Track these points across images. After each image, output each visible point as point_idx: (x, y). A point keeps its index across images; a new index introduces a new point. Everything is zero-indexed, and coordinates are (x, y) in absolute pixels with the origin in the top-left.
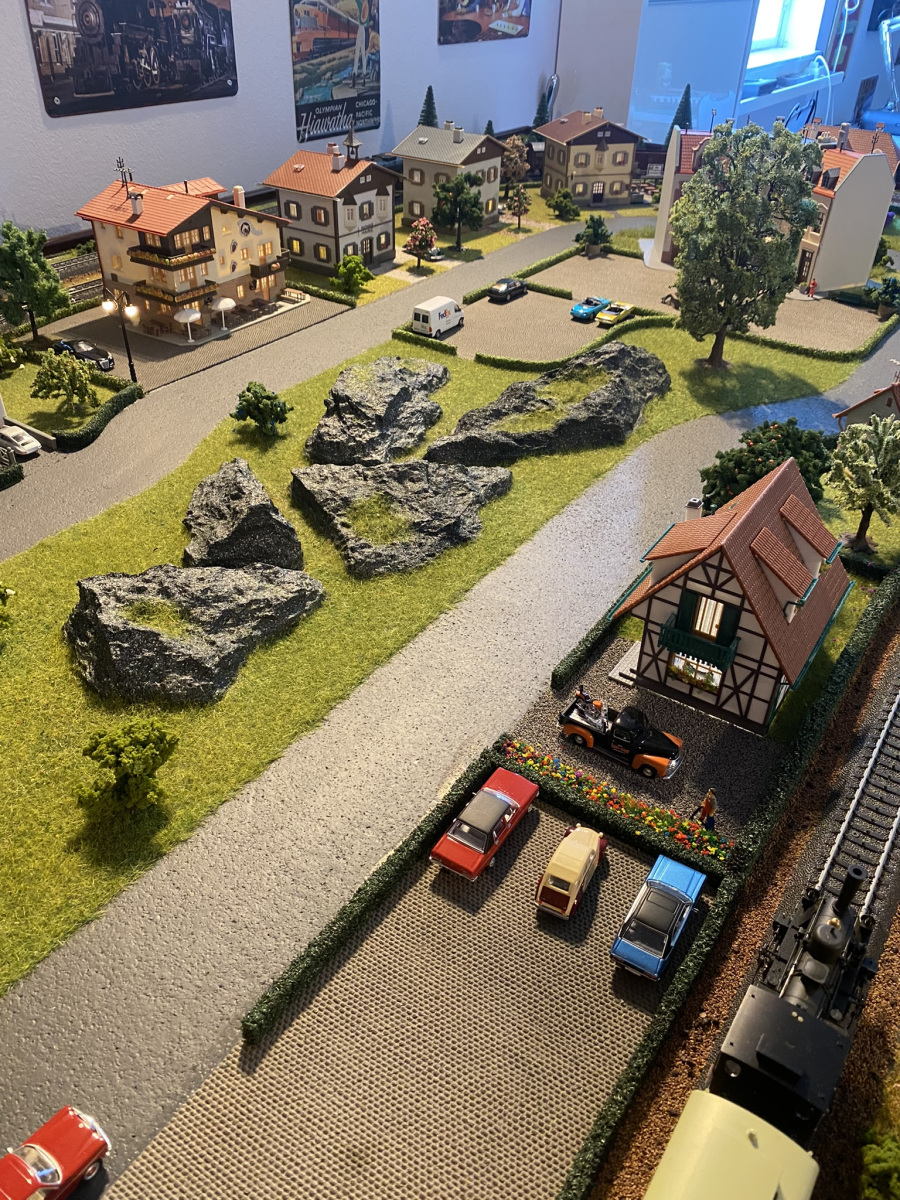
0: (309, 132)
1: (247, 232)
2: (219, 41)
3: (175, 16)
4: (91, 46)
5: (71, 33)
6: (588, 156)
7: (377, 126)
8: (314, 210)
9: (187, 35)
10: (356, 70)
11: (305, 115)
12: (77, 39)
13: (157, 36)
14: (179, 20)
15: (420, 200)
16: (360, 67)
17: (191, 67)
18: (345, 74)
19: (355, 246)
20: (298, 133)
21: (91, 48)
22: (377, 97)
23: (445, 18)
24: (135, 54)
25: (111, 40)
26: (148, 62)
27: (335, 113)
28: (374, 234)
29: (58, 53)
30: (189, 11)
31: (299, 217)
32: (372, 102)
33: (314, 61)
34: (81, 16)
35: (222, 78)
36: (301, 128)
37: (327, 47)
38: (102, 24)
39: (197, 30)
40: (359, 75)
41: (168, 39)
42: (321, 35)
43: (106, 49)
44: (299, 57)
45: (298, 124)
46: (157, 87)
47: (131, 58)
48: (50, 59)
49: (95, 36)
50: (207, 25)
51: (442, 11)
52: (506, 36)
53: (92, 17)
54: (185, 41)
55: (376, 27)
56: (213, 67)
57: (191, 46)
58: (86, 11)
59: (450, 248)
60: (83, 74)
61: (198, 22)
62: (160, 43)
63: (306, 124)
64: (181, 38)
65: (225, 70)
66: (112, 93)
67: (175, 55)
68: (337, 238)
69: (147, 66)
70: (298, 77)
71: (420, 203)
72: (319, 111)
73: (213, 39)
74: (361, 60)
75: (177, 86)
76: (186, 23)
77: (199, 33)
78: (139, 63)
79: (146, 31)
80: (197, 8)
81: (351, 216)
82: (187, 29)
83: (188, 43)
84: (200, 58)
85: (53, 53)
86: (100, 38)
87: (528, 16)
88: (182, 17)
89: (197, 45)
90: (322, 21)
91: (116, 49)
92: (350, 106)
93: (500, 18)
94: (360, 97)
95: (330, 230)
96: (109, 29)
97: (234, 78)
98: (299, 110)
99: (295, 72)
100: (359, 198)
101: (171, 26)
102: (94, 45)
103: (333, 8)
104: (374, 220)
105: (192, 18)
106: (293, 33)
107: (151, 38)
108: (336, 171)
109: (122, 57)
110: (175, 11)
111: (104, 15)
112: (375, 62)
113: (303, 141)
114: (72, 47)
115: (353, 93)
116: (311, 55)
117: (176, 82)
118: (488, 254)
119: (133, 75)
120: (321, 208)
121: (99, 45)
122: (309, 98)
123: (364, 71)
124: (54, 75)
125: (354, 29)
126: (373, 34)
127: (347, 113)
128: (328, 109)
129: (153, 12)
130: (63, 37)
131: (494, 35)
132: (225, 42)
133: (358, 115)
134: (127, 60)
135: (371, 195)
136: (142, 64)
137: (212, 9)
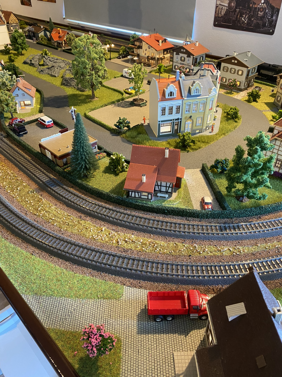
12: (227, 9)
14: (259, 9)
17: (258, 23)
21: (229, 12)
25: (235, 11)
26: (244, 18)
29: (221, 12)
34: (229, 4)
35: (269, 29)
38: (235, 6)
39: (265, 12)
41: (253, 13)
46: (245, 26)
47: (240, 17)
48: (218, 13)
49: (232, 9)
50: (269, 11)
53: (233, 4)
54: (259, 15)
56: (267, 25)
57: (261, 17)
58: (231, 2)
60: (225, 18)
62: (250, 14)
65: (271, 27)
66: (231, 24)
67: (254, 18)
73: (270, 16)
82: (261, 12)
84: (263, 21)
97: (274, 29)
105: (264, 9)
109: (237, 16)
110: (259, 6)
114: (225, 11)
117: (252, 26)
121: (232, 12)
129: (251, 5)
130: (223, 8)
132: (274, 18)
137: (272, 8)
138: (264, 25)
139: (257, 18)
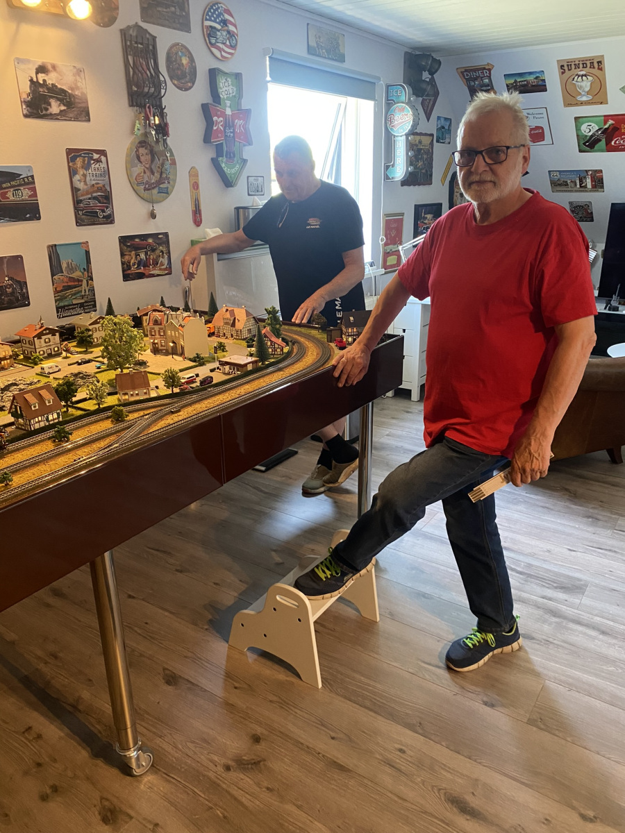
0: (63, 315)
2: (22, 290)
7: (96, 311)
9: (9, 290)
10: (83, 294)
11: (60, 309)
14: (6, 287)
16: (85, 292)
17: (11, 299)
19: (44, 351)
20: (58, 316)
22: (95, 301)
23: (125, 273)
27: (75, 308)
28: (52, 347)
30: (10, 283)
31: (26, 344)
32: (93, 303)
33: (63, 293)
35: (23, 301)
37: (69, 288)
40: (85, 295)
41: (1, 292)
42: (66, 284)
44: (56, 292)
45: (58, 313)
50: (17, 286)
51: (123, 271)
52: (158, 275)
54: (8, 292)
55: (92, 279)
56: (20, 298)
57: (10, 293)
61: (13, 286)
63: (61, 312)
64: (6, 291)
65: (25, 299)
70: (57, 298)
72: (66, 308)
73: (19, 290)
74: (85, 290)
75: (5, 305)
77: (14, 289)
80: (13, 282)
81: (41, 342)
82: (9, 288)
84: (14, 296)
88: (7, 285)
89: (12, 293)
90: (66, 280)
92: (82, 305)
97: (28, 301)
98: (57, 309)
99: (55, 297)
100: (43, 337)
101: (3, 288)
103: (71, 276)
105: (11, 285)
106: (53, 285)
110: (4, 284)
112: (92, 290)
113: (60, 318)
116: (62, 291)
122: (62, 304)
123: (87, 293)
125: (82, 281)
126: (90, 282)
127: (80, 308)
128: (71, 307)
132: (24, 291)
133: (86, 308)
135: (50, 336)
137: (19, 282)
138: (18, 300)
139: (7, 295)
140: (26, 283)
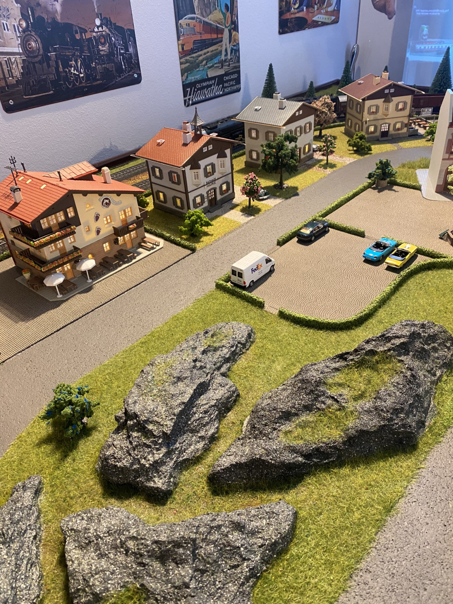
0: (192, 100)
1: (108, 204)
2: (127, 50)
3: (94, 37)
4: (34, 63)
5: (18, 57)
6: (377, 107)
7: (238, 90)
8: (170, 173)
9: (104, 49)
10: (223, 57)
11: (189, 89)
12: (23, 60)
13: (82, 51)
14: (97, 40)
15: (256, 149)
16: (226, 55)
17: (108, 69)
18: (216, 61)
19: (202, 196)
20: (185, 101)
21: (34, 67)
22: (239, 72)
23: (282, 18)
24: (66, 65)
25: (49, 58)
26: (76, 69)
27: (211, 86)
28: (217, 185)
29: (10, 71)
30: (104, 33)
31: (161, 178)
32: (235, 76)
33: (194, 55)
34: (24, 44)
35: (130, 73)
36: (187, 98)
37: (202, 45)
38: (41, 48)
39: (110, 44)
40: (225, 61)
41: (90, 52)
42: (198, 37)
43: (45, 64)
44: (183, 53)
45: (185, 96)
46: (84, 85)
47: (64, 68)
48: (4, 75)
49: (36, 57)
50: (117, 40)
51: (281, 13)
52: (324, 24)
53: (33, 44)
54: (102, 53)
55: (236, 28)
56: (124, 67)
57: (106, 55)
58: (28, 41)
59: (275, 186)
60: (29, 83)
61: (110, 39)
62: (84, 55)
63: (190, 95)
64: (99, 51)
65: (132, 68)
66: (52, 92)
67: (96, 63)
68: (186, 193)
69: (75, 72)
70: (184, 66)
71: (256, 151)
72: (198, 86)
73: (122, 49)
74: (226, 50)
75: (99, 82)
76: (103, 41)
77: (112, 46)
78: (70, 71)
79: (74, 49)
80: (110, 30)
81: (197, 177)
82: (103, 44)
83: (106, 53)
84: (114, 62)
85: (6, 72)
86: (40, 57)
87: (338, 10)
88: (99, 38)
89: (111, 54)
90: (199, 28)
91: (52, 63)
92: (220, 80)
93: (320, 13)
94: (226, 74)
95: (181, 188)
96: (46, 50)
97: (138, 72)
98: (185, 86)
99: (181, 63)
100: (203, 163)
101: (92, 44)
102: (36, 63)
103: (206, 20)
104: (216, 175)
106: (178, 39)
107: (77, 53)
108: (185, 145)
109: (57, 68)
110: (94, 34)
111: (42, 42)
112: (236, 51)
113: (188, 106)
114: (20, 66)
115: (221, 72)
116: (192, 51)
117: (98, 80)
118: (302, 190)
119: (66, 79)
120: (175, 173)
121: (40, 62)
122: (192, 79)
123: (229, 57)
124: (7, 85)
125: (222, 31)
126: (234, 33)
127: (218, 85)
128: (204, 84)
129: (78, 37)
130: (13, 60)
131: (316, 24)
132: (131, 50)
133: (225, 85)
134: (61, 69)
135: (213, 159)
136: (72, 71)
137: (119, 30)
138: (120, 70)
139: (100, 59)
140: (132, 33)
